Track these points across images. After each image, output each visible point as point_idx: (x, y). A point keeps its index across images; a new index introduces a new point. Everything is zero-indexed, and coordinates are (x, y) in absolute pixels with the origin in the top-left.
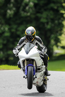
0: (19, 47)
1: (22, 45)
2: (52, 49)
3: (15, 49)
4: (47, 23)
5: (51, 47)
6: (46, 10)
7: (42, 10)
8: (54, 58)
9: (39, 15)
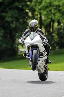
0: (24, 37)
1: (26, 36)
2: (18, 48)
3: (20, 39)
4: (12, 22)
5: (16, 46)
6: (10, 9)
7: (7, 9)
8: (18, 57)
9: (4, 14)
